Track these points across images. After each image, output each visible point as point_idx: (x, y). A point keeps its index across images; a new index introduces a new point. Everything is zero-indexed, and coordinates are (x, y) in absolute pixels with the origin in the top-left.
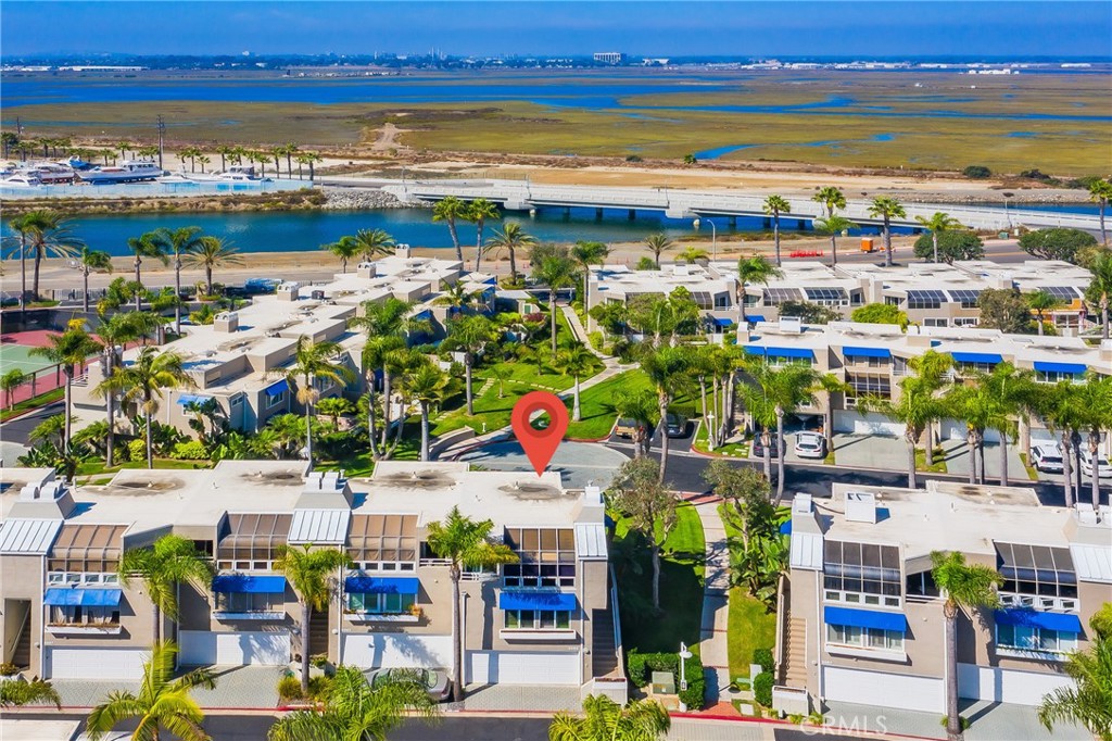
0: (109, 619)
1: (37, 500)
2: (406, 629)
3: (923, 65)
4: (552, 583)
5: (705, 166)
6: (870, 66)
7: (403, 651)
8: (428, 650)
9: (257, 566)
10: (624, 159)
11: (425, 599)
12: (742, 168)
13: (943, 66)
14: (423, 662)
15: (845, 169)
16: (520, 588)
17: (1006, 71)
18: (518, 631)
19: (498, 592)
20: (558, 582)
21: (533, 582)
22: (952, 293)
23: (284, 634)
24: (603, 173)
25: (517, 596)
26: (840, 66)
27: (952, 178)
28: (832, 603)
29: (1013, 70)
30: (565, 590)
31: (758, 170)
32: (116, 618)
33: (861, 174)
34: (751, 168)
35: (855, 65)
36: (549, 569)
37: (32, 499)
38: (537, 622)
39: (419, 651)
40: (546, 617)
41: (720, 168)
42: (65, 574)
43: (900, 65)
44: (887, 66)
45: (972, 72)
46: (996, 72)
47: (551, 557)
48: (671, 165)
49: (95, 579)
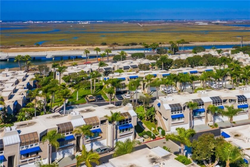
0: (36, 154)
1: (11, 131)
2: (98, 140)
3: (68, 22)
4: (128, 122)
5: (42, 46)
6: (56, 22)
7: (97, 145)
8: (102, 143)
9: (67, 134)
10: (19, 46)
11: (101, 132)
12: (51, 46)
13: (72, 22)
14: (101, 146)
15: (76, 45)
16: (122, 125)
17: (87, 23)
18: (122, 134)
19: (118, 127)
20: (129, 122)
21: (124, 123)
22: (131, 66)
23: (72, 148)
24: (16, 49)
25: (122, 126)
26: (48, 22)
27: (99, 45)
28: (172, 115)
29: (89, 23)
30: (130, 123)
31: (56, 46)
32: (37, 153)
33: (80, 46)
34: (53, 46)
35: (51, 22)
36: (127, 120)
37: (10, 131)
38: (125, 131)
39: (100, 144)
40: (127, 130)
41: (46, 47)
42: (24, 146)
43: (63, 22)
44: (60, 22)
45: (80, 23)
46: (85, 23)
47: (127, 117)
48: (33, 47)
49: (32, 145)
